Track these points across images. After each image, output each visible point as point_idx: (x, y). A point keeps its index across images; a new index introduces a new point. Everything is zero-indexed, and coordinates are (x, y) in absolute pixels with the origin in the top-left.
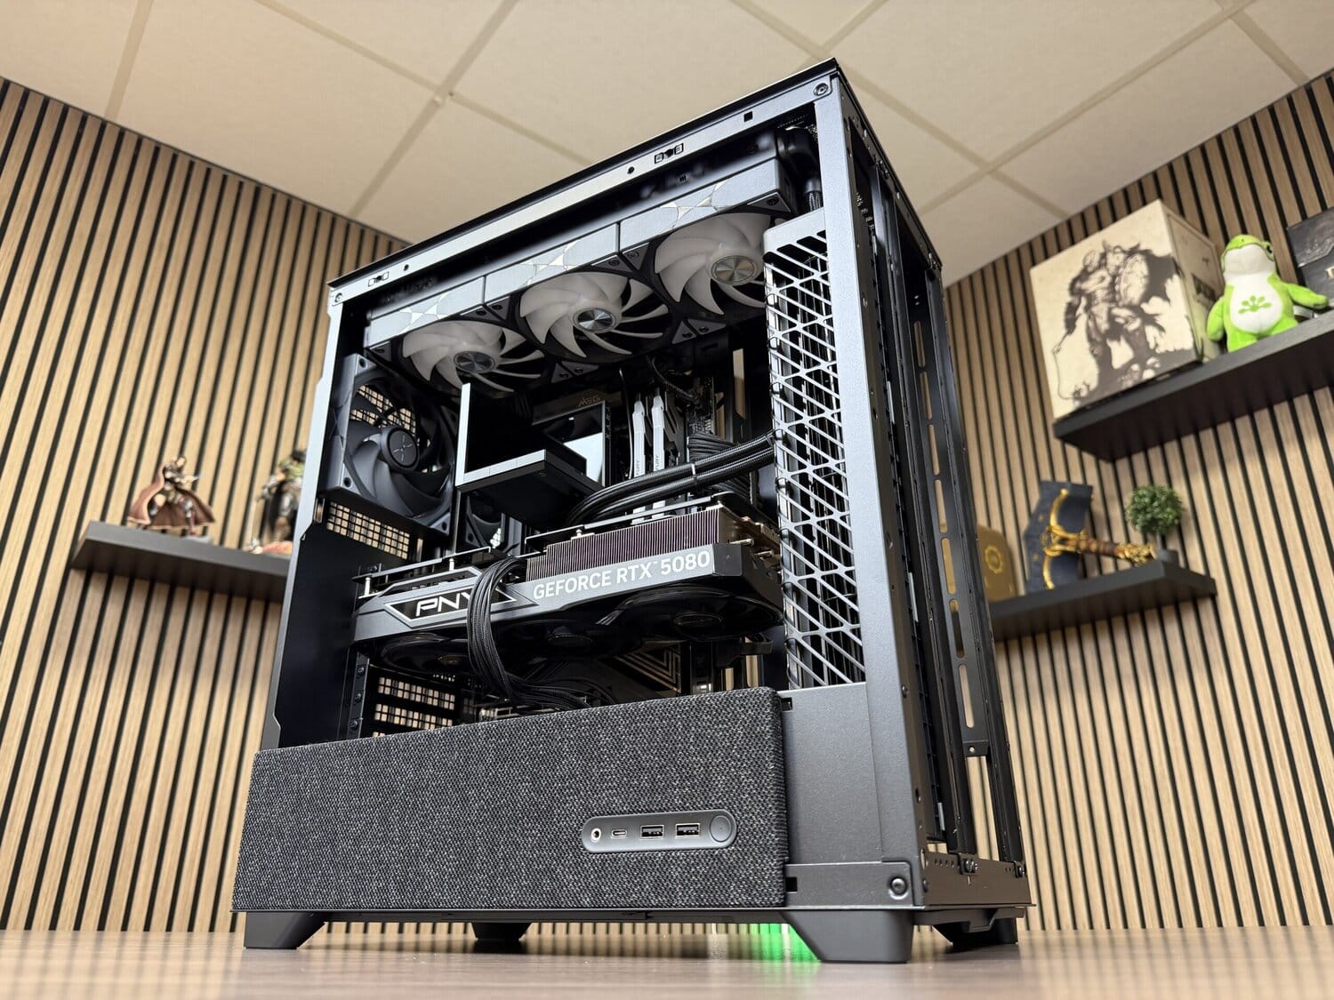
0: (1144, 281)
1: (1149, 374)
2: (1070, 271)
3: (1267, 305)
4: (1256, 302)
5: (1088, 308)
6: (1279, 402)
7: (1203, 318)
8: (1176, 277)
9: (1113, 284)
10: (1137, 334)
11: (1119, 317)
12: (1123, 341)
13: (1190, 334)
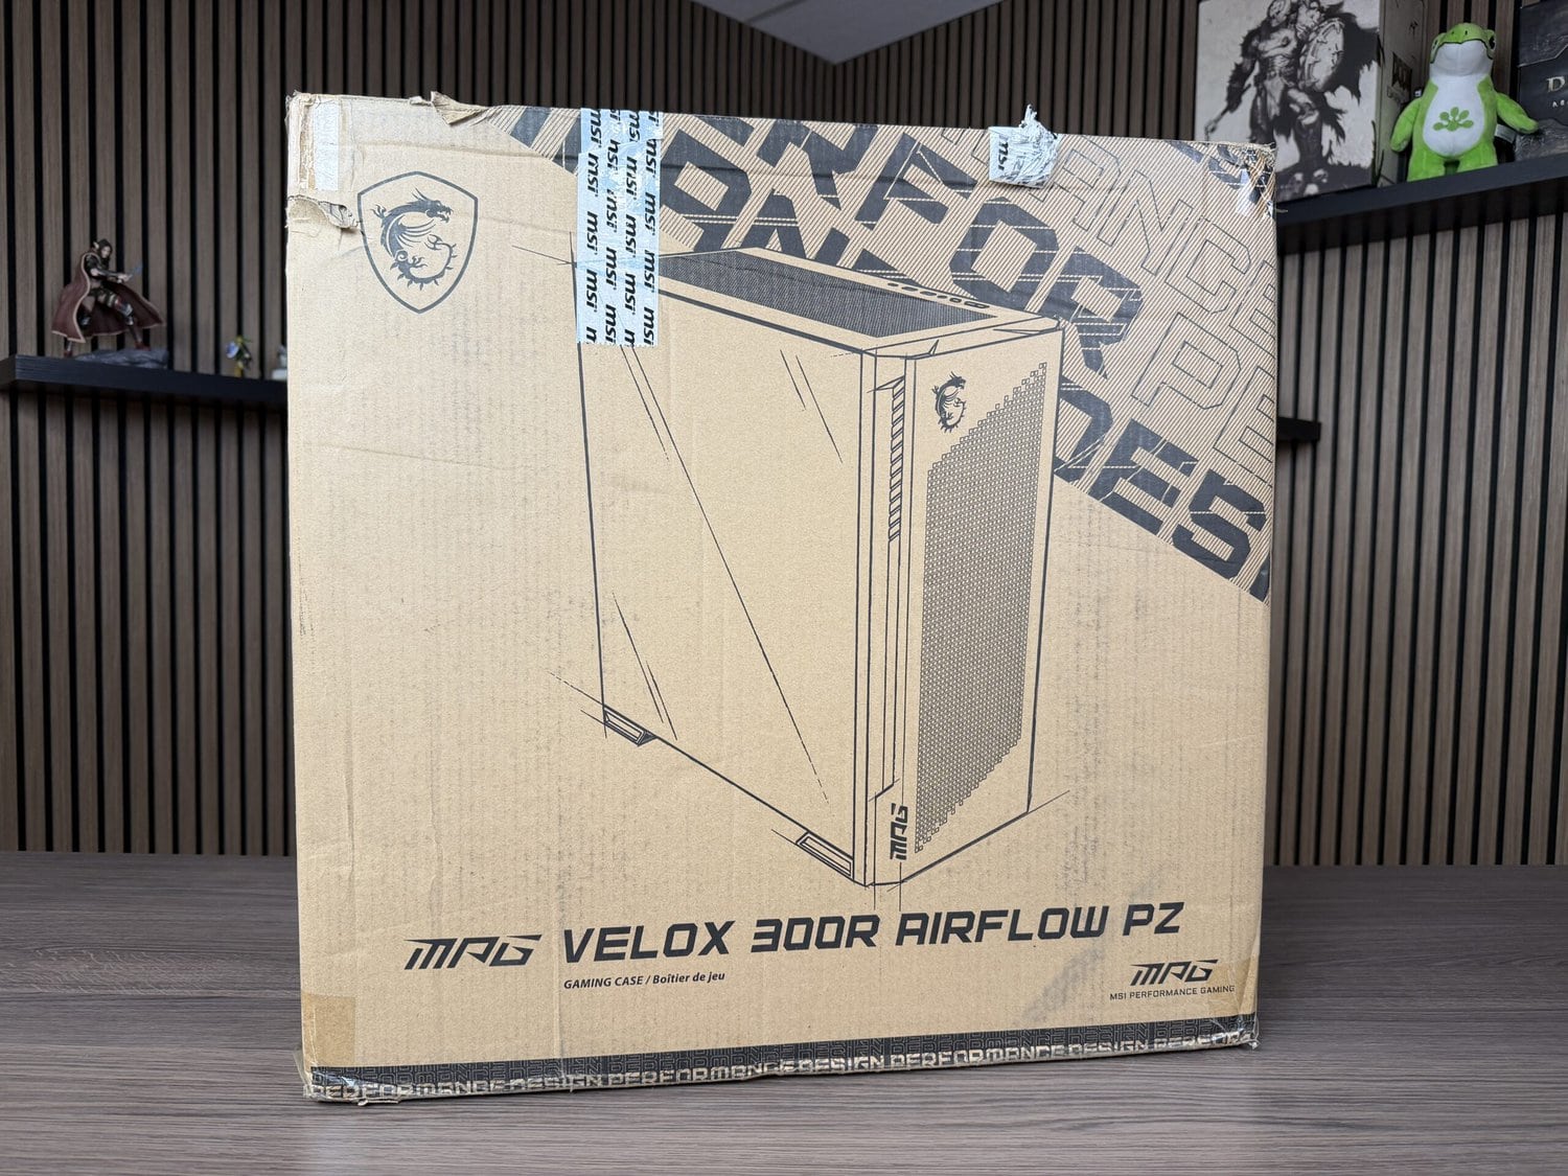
0: (1336, 56)
1: (1312, 189)
2: (1250, 18)
3: (1469, 125)
4: (1457, 118)
5: (1259, 80)
6: (1445, 229)
7: (1392, 123)
8: (1374, 64)
9: (1297, 53)
10: (1311, 131)
11: (1295, 102)
12: (1292, 139)
13: (1372, 148)
